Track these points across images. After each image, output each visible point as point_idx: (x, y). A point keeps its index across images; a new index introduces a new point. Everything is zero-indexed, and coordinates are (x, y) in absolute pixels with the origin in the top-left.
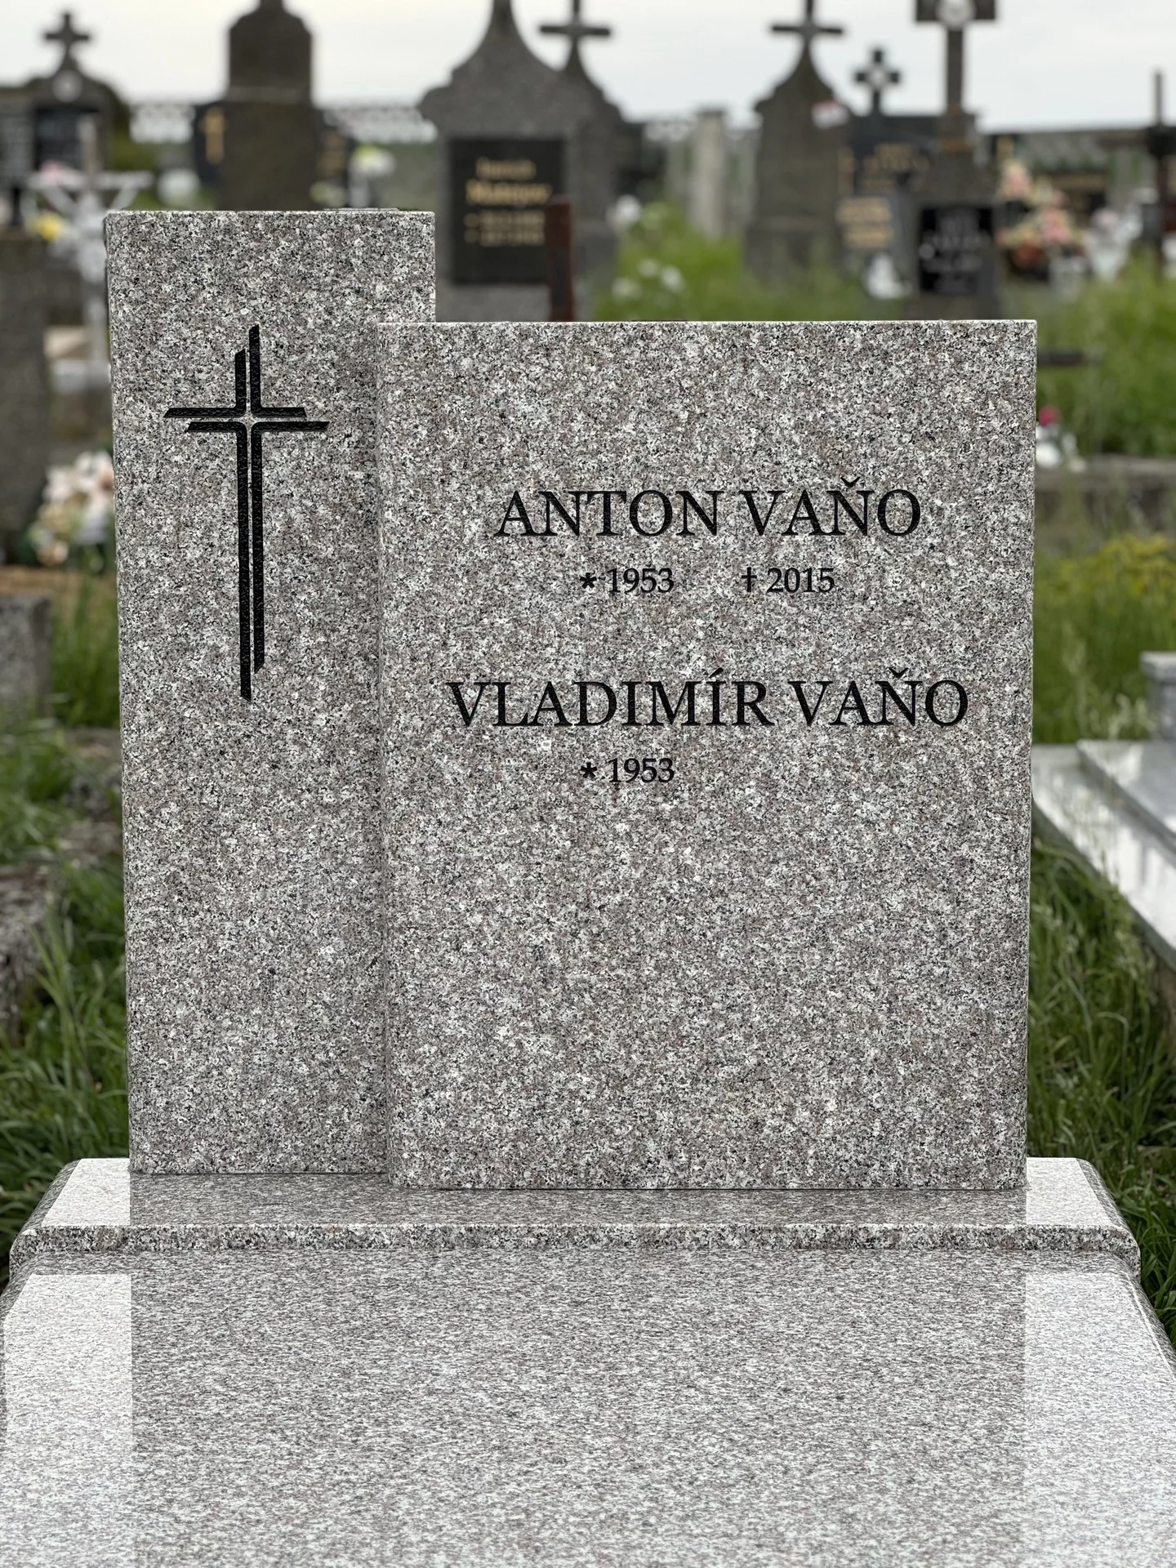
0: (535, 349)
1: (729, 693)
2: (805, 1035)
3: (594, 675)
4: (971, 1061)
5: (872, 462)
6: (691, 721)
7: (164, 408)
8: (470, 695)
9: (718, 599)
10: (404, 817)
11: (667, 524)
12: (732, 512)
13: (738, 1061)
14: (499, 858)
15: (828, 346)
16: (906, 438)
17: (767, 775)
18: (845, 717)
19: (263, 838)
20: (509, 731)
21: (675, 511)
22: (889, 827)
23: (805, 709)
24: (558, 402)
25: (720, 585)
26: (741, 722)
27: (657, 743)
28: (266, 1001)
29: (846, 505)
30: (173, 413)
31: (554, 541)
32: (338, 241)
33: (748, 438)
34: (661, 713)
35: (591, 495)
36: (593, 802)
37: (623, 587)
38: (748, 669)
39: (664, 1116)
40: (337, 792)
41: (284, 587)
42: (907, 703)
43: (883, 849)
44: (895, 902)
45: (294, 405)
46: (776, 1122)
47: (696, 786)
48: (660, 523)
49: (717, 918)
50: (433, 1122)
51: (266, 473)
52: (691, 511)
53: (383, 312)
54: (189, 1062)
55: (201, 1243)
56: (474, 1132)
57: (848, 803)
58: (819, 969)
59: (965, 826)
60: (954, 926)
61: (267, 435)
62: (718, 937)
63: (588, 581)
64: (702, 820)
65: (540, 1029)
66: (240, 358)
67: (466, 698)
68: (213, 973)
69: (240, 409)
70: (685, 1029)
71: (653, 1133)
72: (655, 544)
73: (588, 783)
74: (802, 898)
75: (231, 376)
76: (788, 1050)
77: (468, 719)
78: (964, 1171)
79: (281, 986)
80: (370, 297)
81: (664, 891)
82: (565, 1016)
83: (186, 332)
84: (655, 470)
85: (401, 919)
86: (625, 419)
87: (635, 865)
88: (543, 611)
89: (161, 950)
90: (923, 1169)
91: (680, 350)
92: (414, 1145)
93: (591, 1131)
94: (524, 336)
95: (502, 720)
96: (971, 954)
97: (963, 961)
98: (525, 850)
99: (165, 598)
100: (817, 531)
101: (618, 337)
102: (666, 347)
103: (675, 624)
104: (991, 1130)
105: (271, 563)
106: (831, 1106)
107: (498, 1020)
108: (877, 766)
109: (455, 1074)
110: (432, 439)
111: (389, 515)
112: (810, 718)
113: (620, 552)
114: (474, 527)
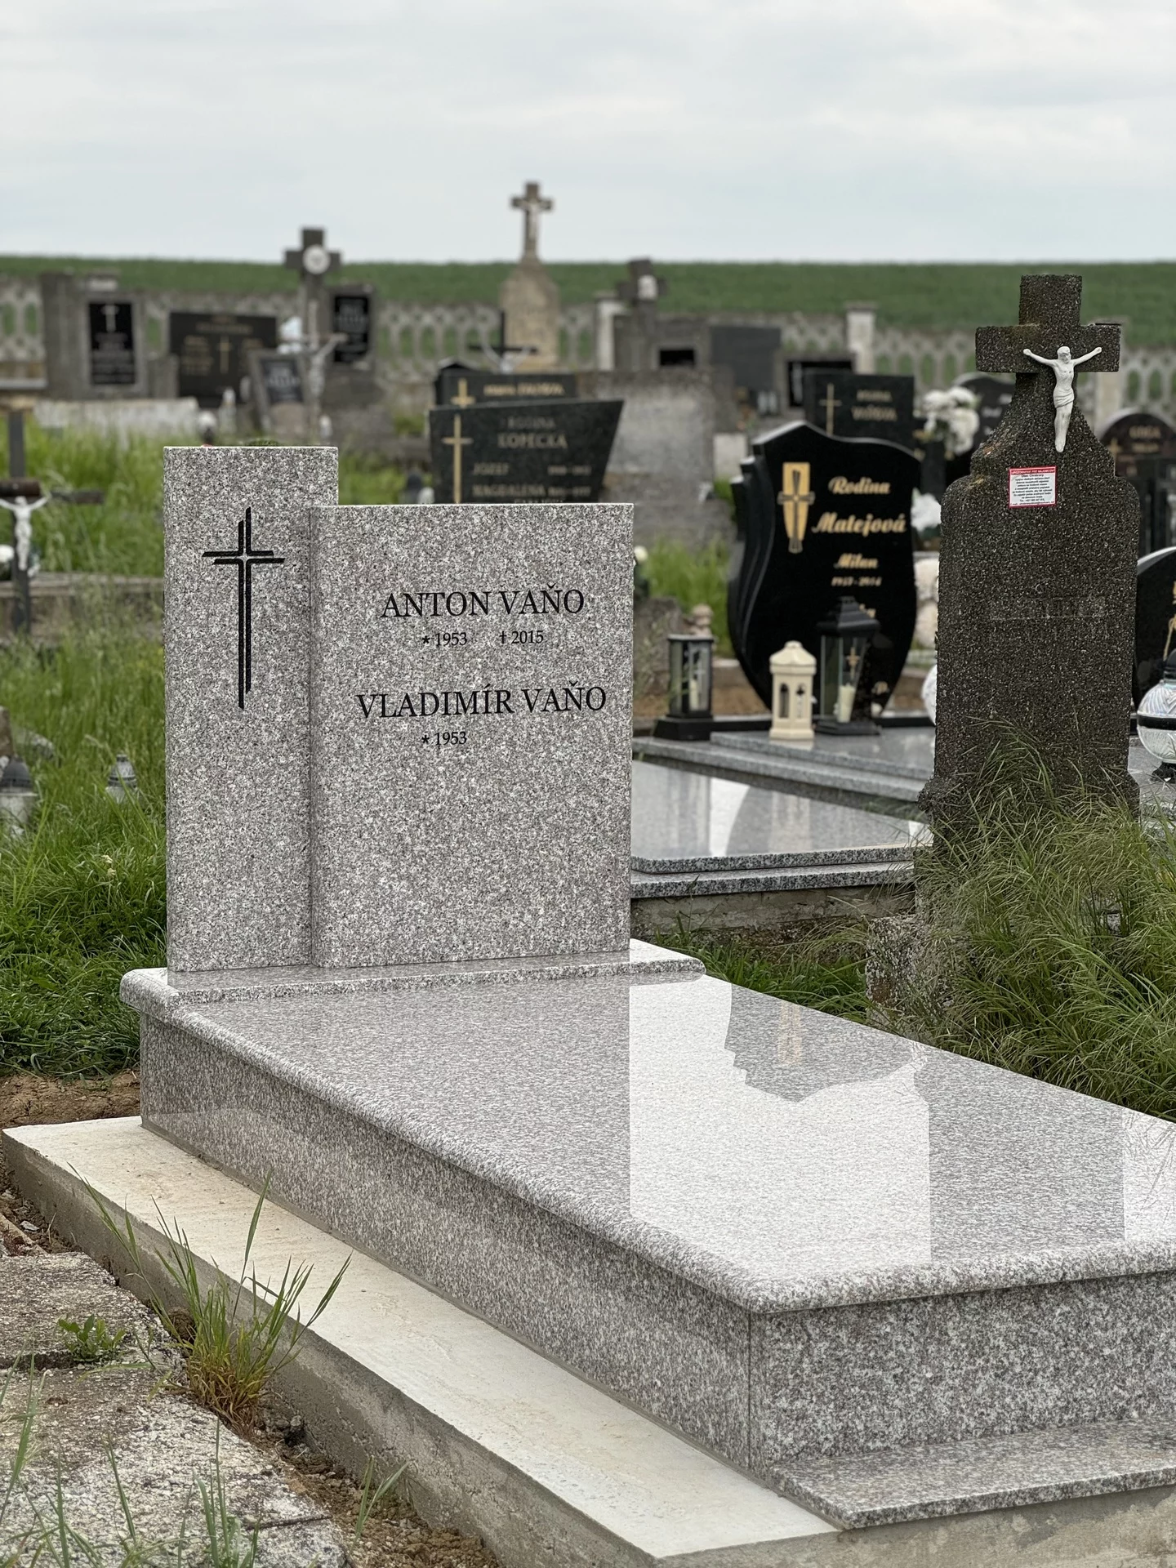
0: (402, 518)
1: (493, 696)
2: (529, 875)
3: (428, 689)
4: (608, 884)
5: (561, 576)
6: (475, 712)
7: (202, 552)
8: (368, 702)
9: (488, 648)
10: (335, 767)
11: (464, 610)
12: (495, 602)
13: (497, 890)
14: (381, 787)
15: (541, 517)
16: (577, 563)
17: (511, 739)
18: (548, 707)
19: (249, 783)
20: (387, 720)
21: (468, 602)
22: (569, 764)
23: (529, 704)
24: (413, 546)
25: (489, 641)
26: (499, 711)
27: (458, 724)
28: (249, 874)
29: (549, 598)
30: (207, 554)
31: (410, 619)
32: (291, 463)
33: (503, 564)
34: (461, 708)
35: (428, 595)
36: (428, 756)
37: (443, 643)
38: (502, 683)
39: (461, 921)
40: (287, 757)
41: (261, 647)
42: (578, 699)
43: (566, 775)
44: (572, 803)
45: (268, 549)
46: (515, 922)
47: (477, 746)
48: (461, 609)
49: (487, 814)
50: (347, 931)
51: (253, 586)
52: (476, 602)
53: (313, 500)
54: (209, 909)
55: (261, 995)
56: (368, 935)
57: (550, 752)
58: (536, 840)
59: (605, 762)
60: (600, 814)
61: (254, 565)
62: (487, 825)
63: (426, 640)
64: (480, 763)
65: (401, 878)
66: (241, 524)
67: (366, 703)
68: (222, 859)
69: (240, 553)
70: (471, 874)
71: (455, 931)
72: (458, 620)
73: (425, 745)
74: (528, 802)
75: (236, 534)
76: (521, 883)
77: (367, 714)
78: (605, 941)
79: (257, 864)
80: (306, 492)
81: (461, 801)
82: (413, 871)
83: (214, 511)
84: (459, 581)
85: (332, 822)
86: (444, 555)
87: (447, 788)
88: (404, 656)
89: (195, 848)
90: (585, 942)
91: (471, 519)
92: (338, 944)
93: (425, 931)
94: (396, 512)
95: (383, 715)
96: (608, 828)
97: (604, 832)
98: (394, 782)
99: (201, 654)
100: (536, 612)
101: (441, 513)
102: (464, 518)
103: (467, 661)
104: (617, 920)
105: (255, 635)
106: (541, 912)
107: (380, 874)
108: (563, 733)
109: (358, 904)
110: (351, 567)
111: (327, 607)
112: (531, 709)
113: (441, 624)
114: (371, 613)
